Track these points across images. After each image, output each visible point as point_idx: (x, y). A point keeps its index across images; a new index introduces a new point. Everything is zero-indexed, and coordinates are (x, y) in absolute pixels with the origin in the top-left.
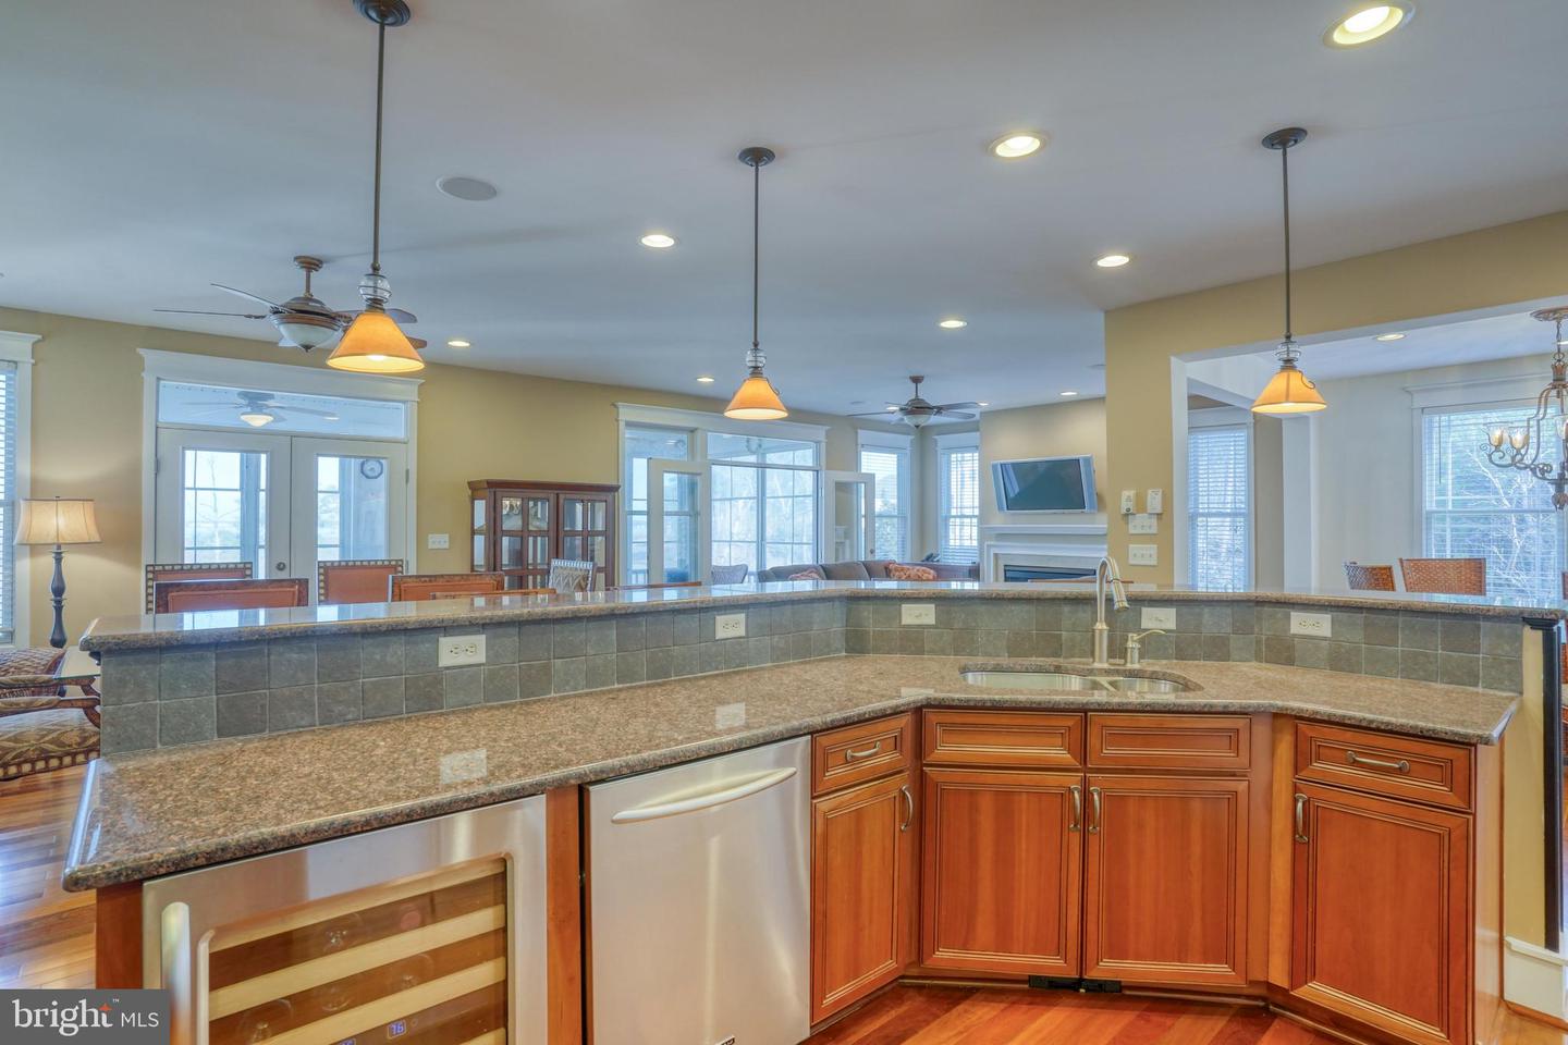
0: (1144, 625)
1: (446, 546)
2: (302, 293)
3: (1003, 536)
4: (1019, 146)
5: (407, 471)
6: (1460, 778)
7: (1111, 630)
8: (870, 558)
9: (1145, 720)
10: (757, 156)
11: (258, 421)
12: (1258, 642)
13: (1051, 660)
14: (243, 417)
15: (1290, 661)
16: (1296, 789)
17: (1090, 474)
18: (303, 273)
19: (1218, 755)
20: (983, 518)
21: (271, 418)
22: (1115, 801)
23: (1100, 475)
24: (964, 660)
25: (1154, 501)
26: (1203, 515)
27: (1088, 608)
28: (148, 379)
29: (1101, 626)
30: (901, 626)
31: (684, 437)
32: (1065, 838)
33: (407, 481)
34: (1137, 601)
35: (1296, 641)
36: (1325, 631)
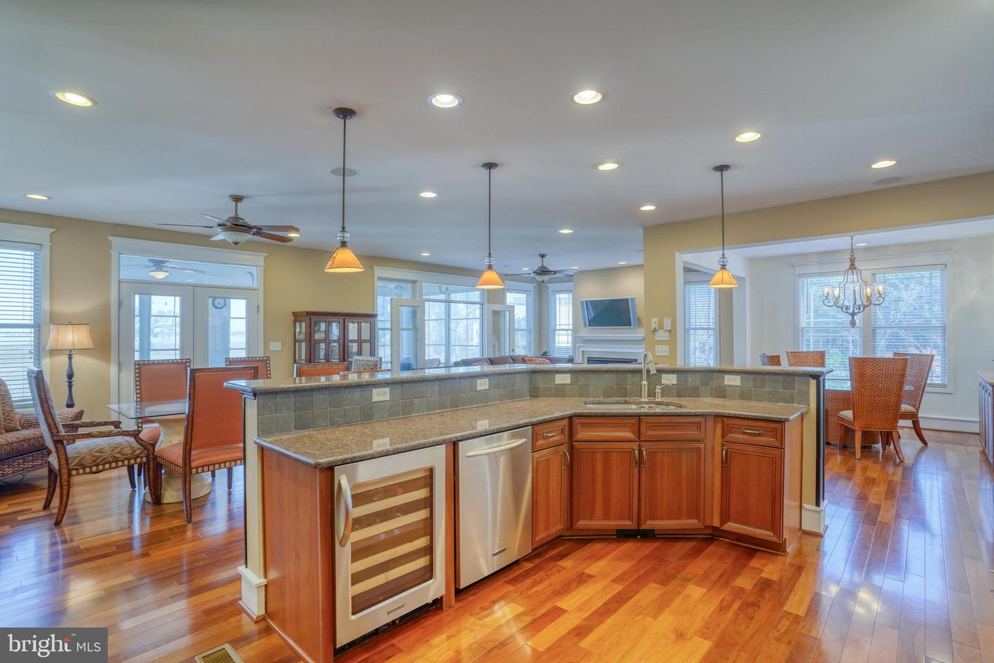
0: (663, 382)
1: (280, 349)
2: (233, 215)
3: (586, 341)
4: (609, 166)
5: (258, 307)
6: (779, 435)
7: (649, 384)
8: (512, 354)
9: (664, 419)
10: (490, 166)
11: (160, 276)
12: (712, 389)
13: (624, 399)
14: (151, 273)
15: (724, 397)
16: (723, 446)
17: (634, 307)
18: (234, 203)
19: (692, 433)
20: (575, 331)
21: (168, 274)
22: (652, 454)
23: (639, 309)
24: (584, 399)
25: (667, 324)
26: (693, 329)
27: (639, 375)
28: (114, 253)
29: (645, 382)
30: (555, 384)
31: (409, 286)
32: (632, 470)
33: (258, 312)
34: (660, 371)
35: (726, 387)
36: (738, 383)
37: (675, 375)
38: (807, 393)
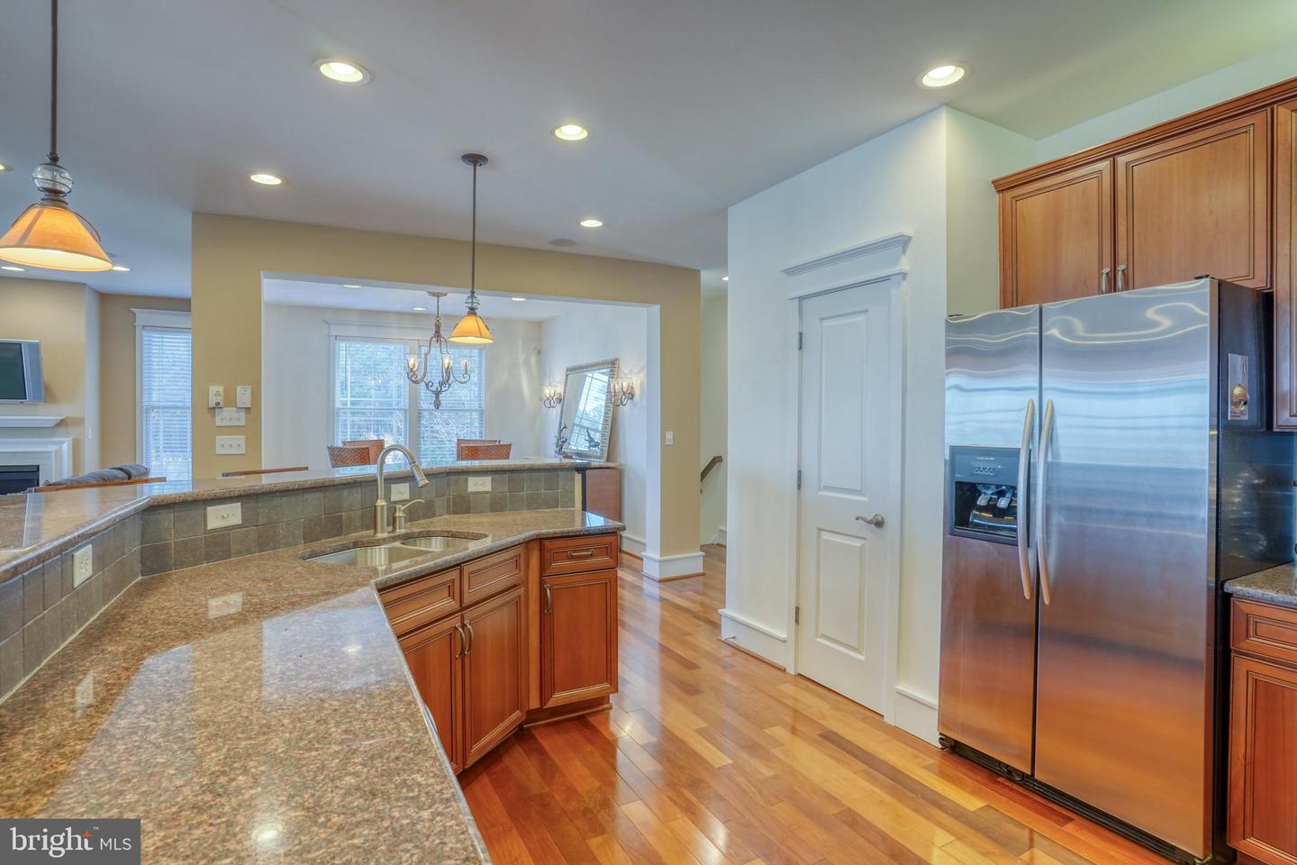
12: (448, 501)
15: (467, 511)
16: (543, 583)
19: (513, 574)
25: (243, 397)
29: (382, 502)
30: (206, 532)
32: (453, 668)
35: (471, 496)
36: (488, 488)
37: (407, 485)
38: (573, 492)
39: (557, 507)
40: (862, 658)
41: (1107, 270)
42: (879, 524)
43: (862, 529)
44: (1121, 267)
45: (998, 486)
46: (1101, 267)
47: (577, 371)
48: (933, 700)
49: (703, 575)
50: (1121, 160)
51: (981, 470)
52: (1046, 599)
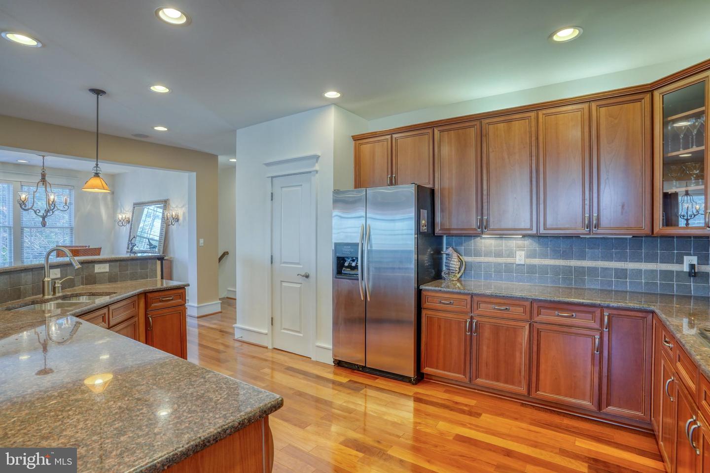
6: (183, 296)
12: (82, 278)
15: (95, 283)
16: (147, 315)
19: (133, 310)
29: (48, 279)
35: (97, 275)
36: (107, 270)
37: (59, 269)
38: (156, 270)
39: (147, 278)
40: (302, 335)
41: (389, 176)
42: (307, 277)
43: (301, 280)
44: (394, 176)
45: (352, 258)
46: (388, 175)
47: (139, 206)
48: (331, 347)
49: (221, 312)
50: (394, 136)
51: (346, 252)
52: (369, 299)
